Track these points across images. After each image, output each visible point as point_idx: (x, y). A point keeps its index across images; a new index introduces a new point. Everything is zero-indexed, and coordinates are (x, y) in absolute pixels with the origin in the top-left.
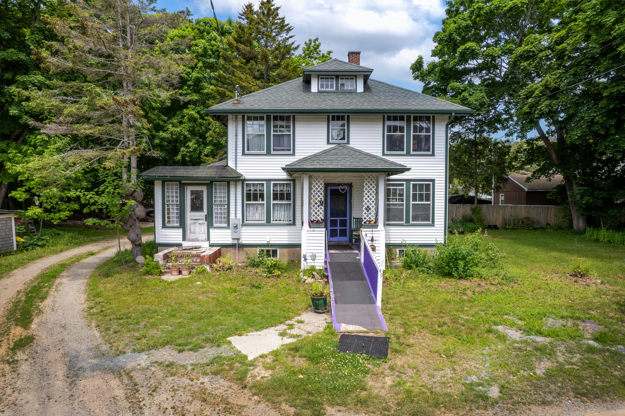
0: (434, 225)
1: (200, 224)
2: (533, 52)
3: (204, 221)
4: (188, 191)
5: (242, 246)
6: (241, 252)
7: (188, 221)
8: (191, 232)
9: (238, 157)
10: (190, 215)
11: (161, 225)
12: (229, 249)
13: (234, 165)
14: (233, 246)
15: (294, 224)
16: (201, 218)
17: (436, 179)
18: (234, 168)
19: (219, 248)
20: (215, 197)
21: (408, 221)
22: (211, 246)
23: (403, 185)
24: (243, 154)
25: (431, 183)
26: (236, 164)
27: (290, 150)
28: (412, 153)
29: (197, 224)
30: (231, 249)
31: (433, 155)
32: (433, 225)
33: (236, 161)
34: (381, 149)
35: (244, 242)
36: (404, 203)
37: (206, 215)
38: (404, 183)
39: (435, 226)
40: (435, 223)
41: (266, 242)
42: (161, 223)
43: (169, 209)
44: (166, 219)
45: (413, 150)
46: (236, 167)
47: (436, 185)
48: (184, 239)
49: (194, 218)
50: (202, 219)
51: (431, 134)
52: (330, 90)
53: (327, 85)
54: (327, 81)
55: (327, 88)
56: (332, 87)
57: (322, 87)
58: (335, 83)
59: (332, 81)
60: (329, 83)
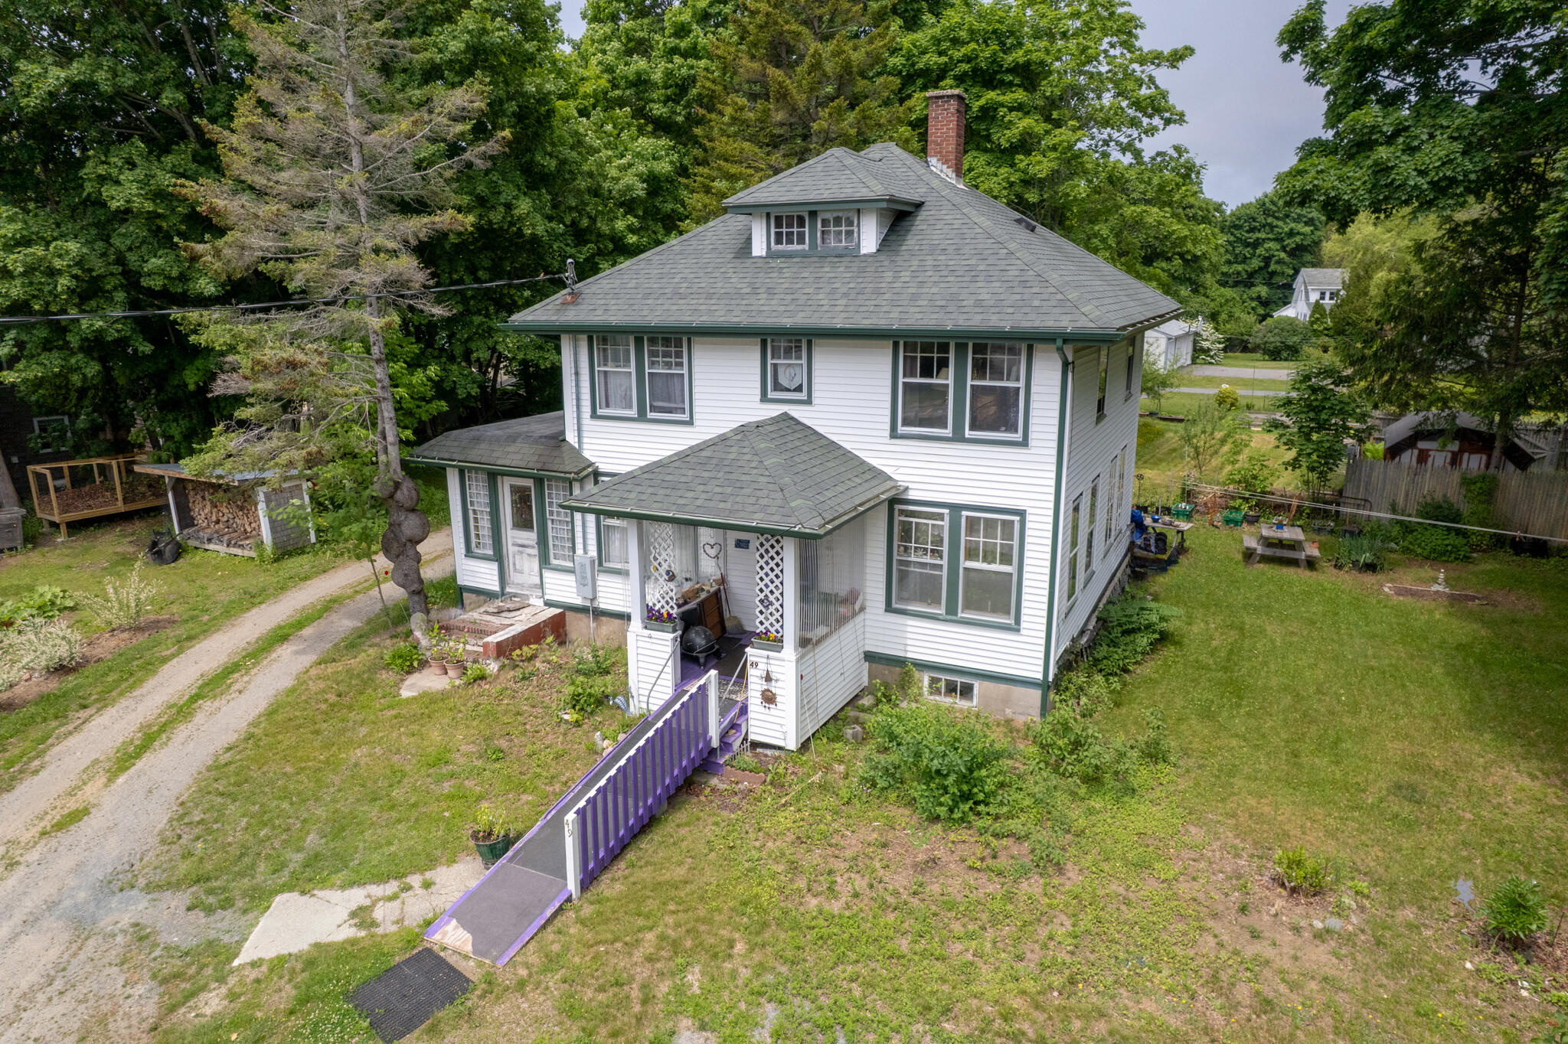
0: (1018, 630)
1: (528, 555)
3: (533, 551)
4: (505, 487)
5: (598, 614)
6: (596, 623)
7: (510, 549)
8: (515, 570)
9: (583, 421)
10: (513, 536)
11: (463, 551)
12: (578, 615)
13: (576, 439)
14: (583, 610)
16: (529, 543)
17: (1029, 511)
18: (578, 447)
19: (558, 611)
20: (551, 504)
21: (952, 609)
22: (549, 604)
23: (940, 517)
24: (594, 415)
25: (1016, 518)
26: (579, 437)
27: (683, 411)
28: (968, 433)
29: (524, 556)
30: (582, 615)
31: (1024, 443)
32: (1015, 628)
33: (579, 430)
34: (888, 419)
35: (602, 606)
36: (945, 562)
37: (537, 539)
38: (946, 511)
39: (1023, 632)
40: (1023, 625)
42: (463, 545)
43: (476, 520)
44: (474, 540)
45: (973, 427)
46: (580, 442)
47: (1028, 525)
48: (501, 582)
49: (520, 542)
50: (531, 547)
51: (1021, 384)
52: (795, 247)
53: (790, 234)
54: (790, 225)
55: (790, 242)
56: (801, 241)
57: (779, 241)
58: (807, 230)
59: (801, 224)
60: (795, 230)
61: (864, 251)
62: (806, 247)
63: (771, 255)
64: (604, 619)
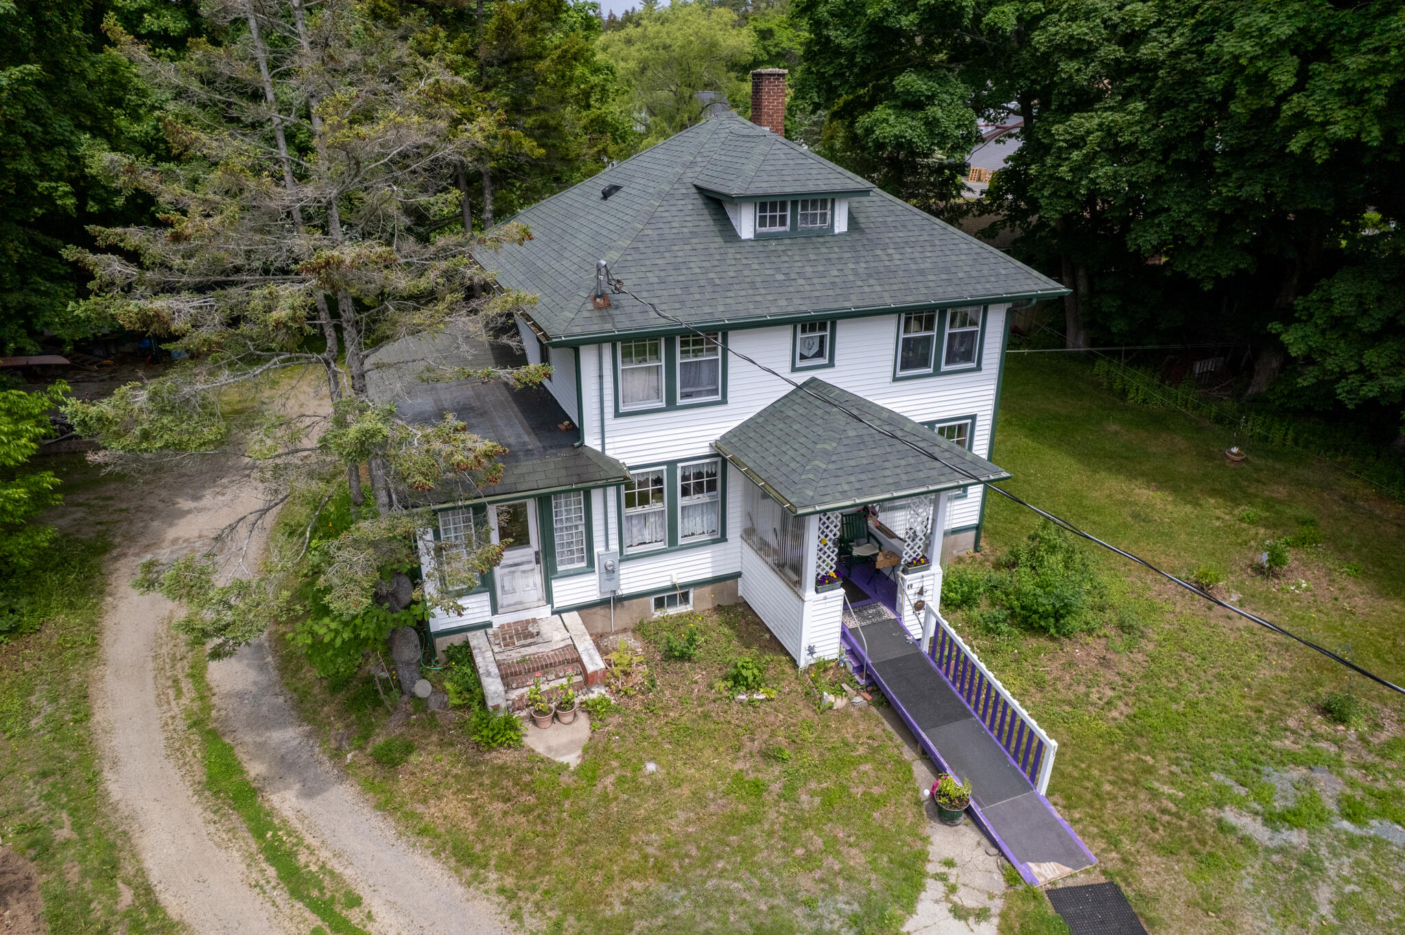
0: (966, 496)
1: (524, 572)
2: (1090, 43)
3: (533, 565)
4: (493, 512)
5: (620, 600)
6: (618, 610)
7: (498, 574)
8: (505, 593)
9: (606, 423)
10: (505, 558)
12: (594, 610)
13: (599, 442)
14: (604, 603)
15: (723, 538)
16: (524, 559)
17: (978, 414)
18: (599, 449)
19: (572, 613)
20: (557, 513)
22: (557, 611)
24: (617, 414)
25: (969, 421)
26: (603, 439)
27: (715, 393)
28: (943, 368)
29: (518, 574)
30: (598, 608)
33: (602, 433)
34: (891, 369)
35: (626, 592)
37: (537, 553)
39: (969, 496)
41: (669, 584)
42: (437, 586)
45: (946, 364)
46: (603, 445)
47: (977, 424)
48: (495, 611)
49: (511, 562)
50: (529, 562)
51: (979, 327)
52: (778, 229)
53: (773, 218)
54: (773, 209)
55: (773, 224)
56: (783, 223)
57: (762, 224)
58: (789, 213)
59: (783, 209)
60: (778, 214)
61: (837, 231)
62: (787, 228)
63: (758, 237)
64: (626, 603)
